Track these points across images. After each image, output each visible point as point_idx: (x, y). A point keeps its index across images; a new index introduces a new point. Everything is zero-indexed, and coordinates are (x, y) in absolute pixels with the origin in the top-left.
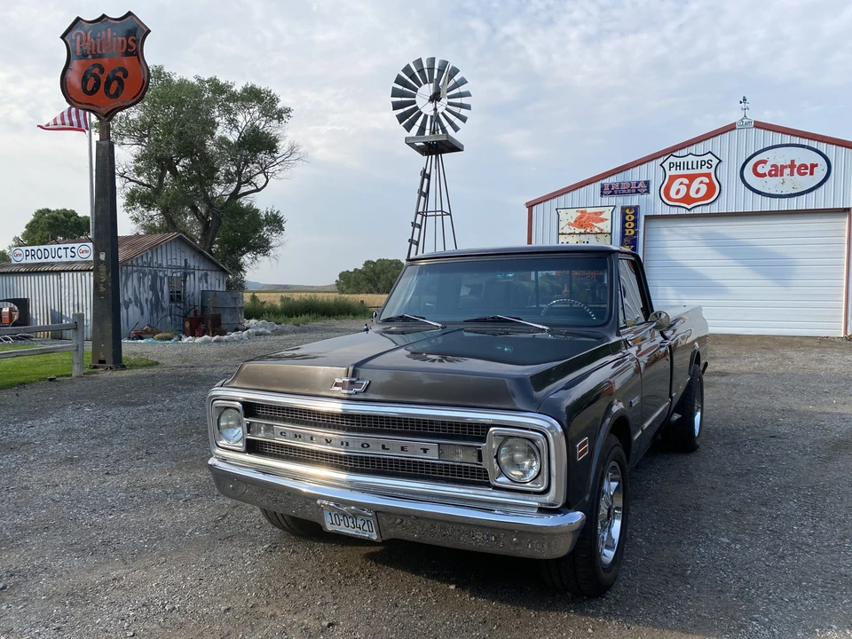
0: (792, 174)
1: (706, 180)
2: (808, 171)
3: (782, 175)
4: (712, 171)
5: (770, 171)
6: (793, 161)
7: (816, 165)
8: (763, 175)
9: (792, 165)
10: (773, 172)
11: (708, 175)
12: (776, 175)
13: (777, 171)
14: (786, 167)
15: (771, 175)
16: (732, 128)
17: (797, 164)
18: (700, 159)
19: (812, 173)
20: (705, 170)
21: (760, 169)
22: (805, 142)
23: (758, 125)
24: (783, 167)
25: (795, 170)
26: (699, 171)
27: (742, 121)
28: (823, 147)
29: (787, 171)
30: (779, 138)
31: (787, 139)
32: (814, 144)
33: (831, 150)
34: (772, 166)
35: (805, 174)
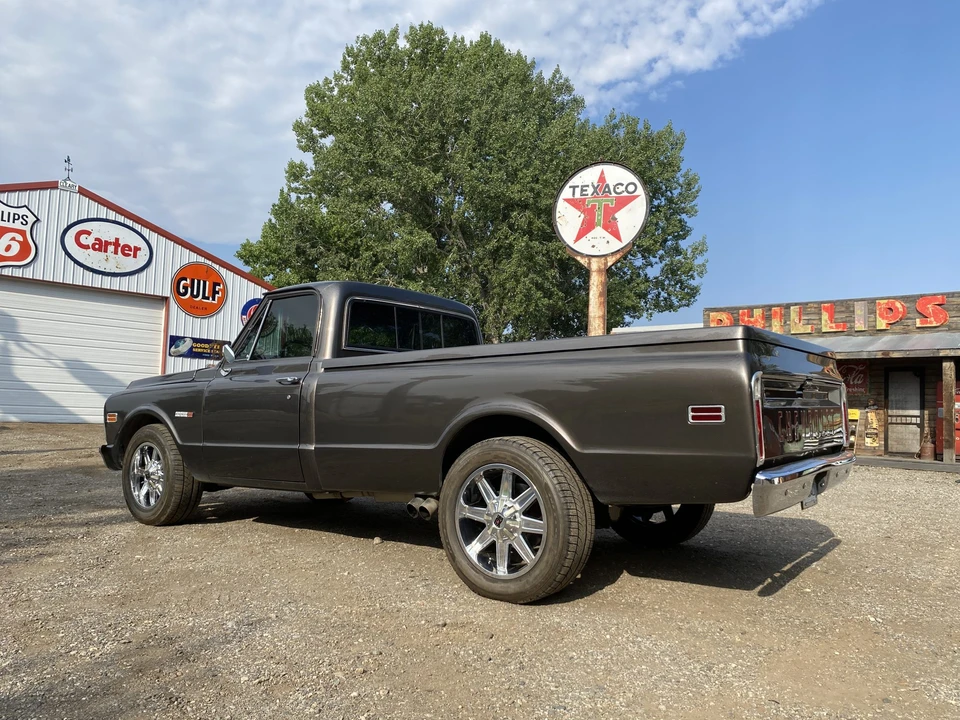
0: (116, 253)
1: (20, 238)
2: (132, 253)
3: (106, 251)
4: (27, 228)
5: (94, 245)
6: (117, 240)
7: (140, 249)
8: (86, 247)
9: (116, 243)
10: (97, 246)
11: (22, 233)
12: (100, 250)
13: (101, 246)
14: (110, 244)
15: (94, 249)
16: (53, 186)
17: (122, 243)
18: (13, 211)
19: (135, 256)
20: (18, 225)
21: (83, 239)
22: (129, 223)
23: (83, 192)
24: (107, 243)
25: (120, 249)
26: (10, 225)
27: (65, 180)
28: (146, 232)
29: (111, 248)
30: (103, 212)
31: (112, 215)
32: (138, 227)
33: (153, 237)
34: (96, 239)
35: (129, 255)
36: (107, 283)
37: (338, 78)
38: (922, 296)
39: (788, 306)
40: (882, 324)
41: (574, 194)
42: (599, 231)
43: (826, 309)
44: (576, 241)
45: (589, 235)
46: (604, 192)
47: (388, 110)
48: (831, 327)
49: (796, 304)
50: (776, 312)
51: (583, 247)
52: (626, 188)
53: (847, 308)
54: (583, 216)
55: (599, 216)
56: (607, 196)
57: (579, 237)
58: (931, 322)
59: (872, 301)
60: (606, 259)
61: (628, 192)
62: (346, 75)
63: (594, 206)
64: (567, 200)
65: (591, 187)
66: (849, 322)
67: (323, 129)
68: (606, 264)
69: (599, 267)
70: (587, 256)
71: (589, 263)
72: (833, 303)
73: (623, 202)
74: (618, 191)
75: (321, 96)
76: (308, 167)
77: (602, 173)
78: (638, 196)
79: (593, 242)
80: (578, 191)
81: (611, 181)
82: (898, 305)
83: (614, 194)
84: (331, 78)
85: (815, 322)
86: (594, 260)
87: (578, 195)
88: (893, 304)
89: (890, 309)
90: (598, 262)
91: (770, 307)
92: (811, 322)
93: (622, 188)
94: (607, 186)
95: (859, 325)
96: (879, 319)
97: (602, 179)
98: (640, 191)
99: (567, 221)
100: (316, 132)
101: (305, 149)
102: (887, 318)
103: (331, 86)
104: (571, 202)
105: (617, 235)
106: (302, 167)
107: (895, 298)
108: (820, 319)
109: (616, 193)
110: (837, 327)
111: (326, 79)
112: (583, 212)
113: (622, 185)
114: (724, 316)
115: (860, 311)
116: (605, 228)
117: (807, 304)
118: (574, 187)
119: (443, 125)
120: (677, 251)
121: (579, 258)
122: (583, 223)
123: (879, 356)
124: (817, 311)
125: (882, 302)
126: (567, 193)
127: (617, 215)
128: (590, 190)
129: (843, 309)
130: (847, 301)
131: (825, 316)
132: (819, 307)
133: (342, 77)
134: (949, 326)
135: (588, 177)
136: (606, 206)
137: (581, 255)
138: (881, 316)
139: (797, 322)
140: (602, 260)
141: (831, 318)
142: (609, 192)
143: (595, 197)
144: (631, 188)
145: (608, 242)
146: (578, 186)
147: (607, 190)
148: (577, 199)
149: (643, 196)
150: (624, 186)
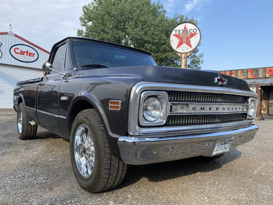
0: (27, 55)
2: (32, 55)
3: (24, 55)
5: (20, 53)
6: (27, 51)
7: (34, 54)
8: (18, 53)
10: (21, 53)
12: (22, 54)
13: (22, 53)
14: (25, 52)
15: (20, 54)
16: (6, 33)
17: (29, 52)
19: (33, 56)
21: (16, 51)
22: (31, 46)
23: (16, 36)
24: (24, 52)
25: (28, 54)
27: (10, 32)
28: (36, 49)
29: (25, 54)
30: (23, 42)
31: (26, 43)
32: (34, 47)
33: (39, 51)
34: (21, 51)
35: (31, 56)
36: (25, 65)
37: (92, 3)
39: (237, 71)
40: (268, 75)
41: (176, 33)
42: (184, 45)
43: (250, 71)
44: (177, 48)
45: (181, 46)
46: (186, 32)
47: (108, 13)
48: (251, 77)
49: (240, 70)
50: (233, 72)
51: (179, 50)
53: (257, 70)
54: (179, 40)
55: (185, 40)
56: (187, 33)
57: (178, 47)
59: (265, 68)
60: (187, 54)
61: (194, 32)
62: (95, 3)
63: (183, 37)
64: (174, 35)
65: (182, 30)
66: (257, 75)
67: (88, 19)
68: (187, 55)
69: (185, 56)
70: (181, 53)
71: (181, 55)
72: (252, 69)
73: (192, 35)
74: (190, 31)
75: (87, 9)
76: (84, 31)
77: (185, 26)
78: (197, 33)
79: (182, 49)
80: (177, 32)
81: (188, 29)
83: (189, 33)
84: (90, 4)
85: (246, 75)
86: (183, 54)
87: (177, 33)
88: (272, 69)
89: (270, 71)
91: (231, 71)
92: (244, 75)
93: (192, 31)
94: (187, 30)
95: (260, 76)
96: (267, 74)
97: (185, 28)
98: (198, 32)
99: (174, 42)
100: (86, 21)
101: (83, 25)
102: (269, 73)
103: (90, 6)
104: (175, 35)
105: (190, 46)
106: (82, 31)
108: (248, 74)
109: (190, 32)
110: (253, 76)
111: (89, 4)
112: (179, 39)
113: (192, 30)
115: (261, 71)
116: (187, 44)
117: (243, 69)
119: (125, 17)
120: (195, 56)
121: (178, 54)
122: (179, 42)
123: (269, 85)
124: (246, 72)
125: (268, 68)
126: (174, 32)
127: (190, 39)
128: (181, 32)
129: (255, 71)
130: (256, 68)
131: (249, 73)
132: (247, 70)
133: (94, 3)
135: (181, 27)
136: (187, 37)
137: (179, 53)
138: (268, 73)
139: (240, 75)
140: (186, 54)
141: (251, 74)
142: (188, 32)
143: (183, 34)
144: (195, 31)
145: (187, 48)
146: (177, 30)
147: (187, 31)
148: (177, 34)
149: (199, 33)
150: (193, 30)
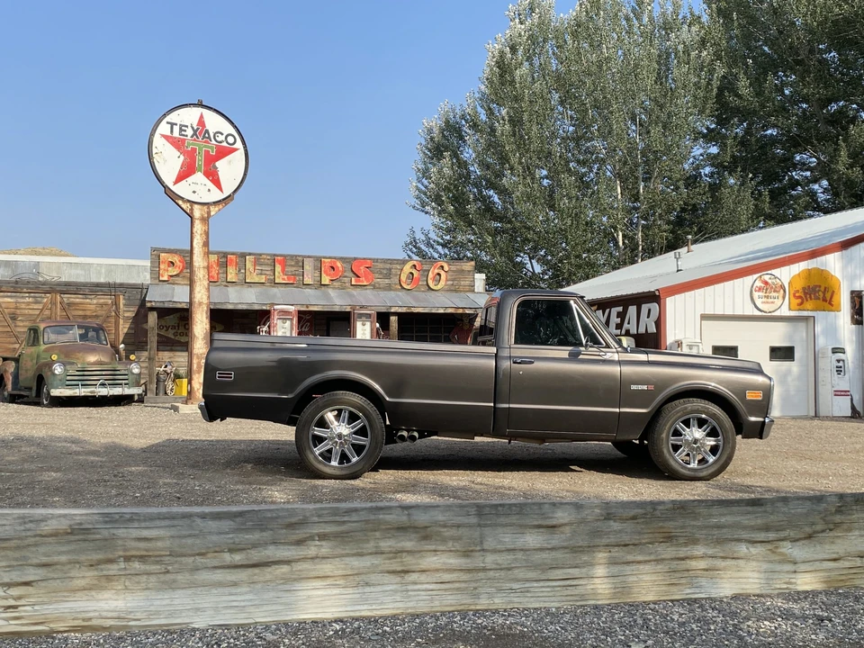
38: (355, 259)
39: (243, 256)
40: (326, 280)
42: (199, 177)
43: (280, 262)
44: (176, 183)
45: (190, 179)
46: (204, 137)
48: (284, 279)
49: (252, 254)
50: (231, 260)
51: (184, 191)
52: (226, 138)
53: (297, 262)
54: (182, 158)
55: (200, 161)
56: (206, 142)
57: (179, 179)
58: (363, 282)
59: (319, 260)
60: (209, 208)
61: (227, 143)
63: (194, 150)
64: (166, 137)
65: (190, 127)
66: (298, 275)
68: (209, 213)
69: (202, 215)
70: (189, 201)
71: (192, 210)
72: (285, 257)
73: (224, 152)
74: (218, 139)
77: (202, 116)
78: (236, 150)
79: (194, 188)
80: (176, 129)
81: (211, 127)
82: (339, 264)
83: (214, 142)
85: (268, 273)
86: (196, 206)
87: (176, 133)
88: (335, 263)
89: (332, 268)
90: (201, 210)
91: (225, 255)
92: (264, 272)
93: (221, 138)
94: (207, 131)
95: (308, 280)
96: (323, 275)
97: (201, 122)
98: (239, 144)
99: (164, 159)
102: (329, 275)
104: (170, 140)
107: (335, 258)
108: (274, 271)
109: (216, 141)
110: (289, 279)
112: (183, 153)
113: (222, 134)
114: (176, 259)
115: (308, 266)
116: (207, 174)
117: (261, 255)
118: (172, 125)
121: (180, 202)
122: (183, 165)
124: (269, 262)
125: (326, 260)
126: (164, 128)
127: (218, 164)
128: (189, 132)
129: (293, 263)
130: (297, 256)
131: (278, 268)
132: (274, 260)
134: (374, 286)
135: (187, 117)
136: (207, 152)
137: (183, 199)
138: (326, 273)
139: (252, 271)
140: (205, 208)
141: (283, 270)
142: (209, 138)
143: (195, 140)
144: (231, 140)
145: (209, 190)
146: (176, 124)
147: (207, 135)
148: (175, 138)
149: (242, 151)
150: (224, 136)
